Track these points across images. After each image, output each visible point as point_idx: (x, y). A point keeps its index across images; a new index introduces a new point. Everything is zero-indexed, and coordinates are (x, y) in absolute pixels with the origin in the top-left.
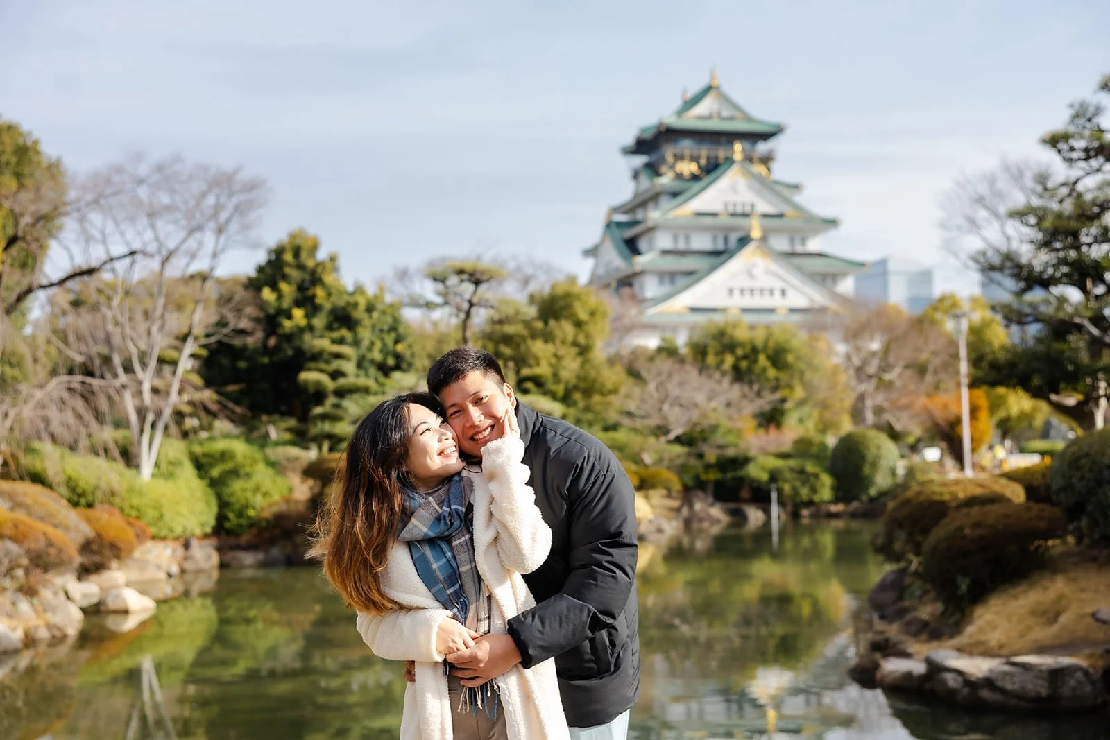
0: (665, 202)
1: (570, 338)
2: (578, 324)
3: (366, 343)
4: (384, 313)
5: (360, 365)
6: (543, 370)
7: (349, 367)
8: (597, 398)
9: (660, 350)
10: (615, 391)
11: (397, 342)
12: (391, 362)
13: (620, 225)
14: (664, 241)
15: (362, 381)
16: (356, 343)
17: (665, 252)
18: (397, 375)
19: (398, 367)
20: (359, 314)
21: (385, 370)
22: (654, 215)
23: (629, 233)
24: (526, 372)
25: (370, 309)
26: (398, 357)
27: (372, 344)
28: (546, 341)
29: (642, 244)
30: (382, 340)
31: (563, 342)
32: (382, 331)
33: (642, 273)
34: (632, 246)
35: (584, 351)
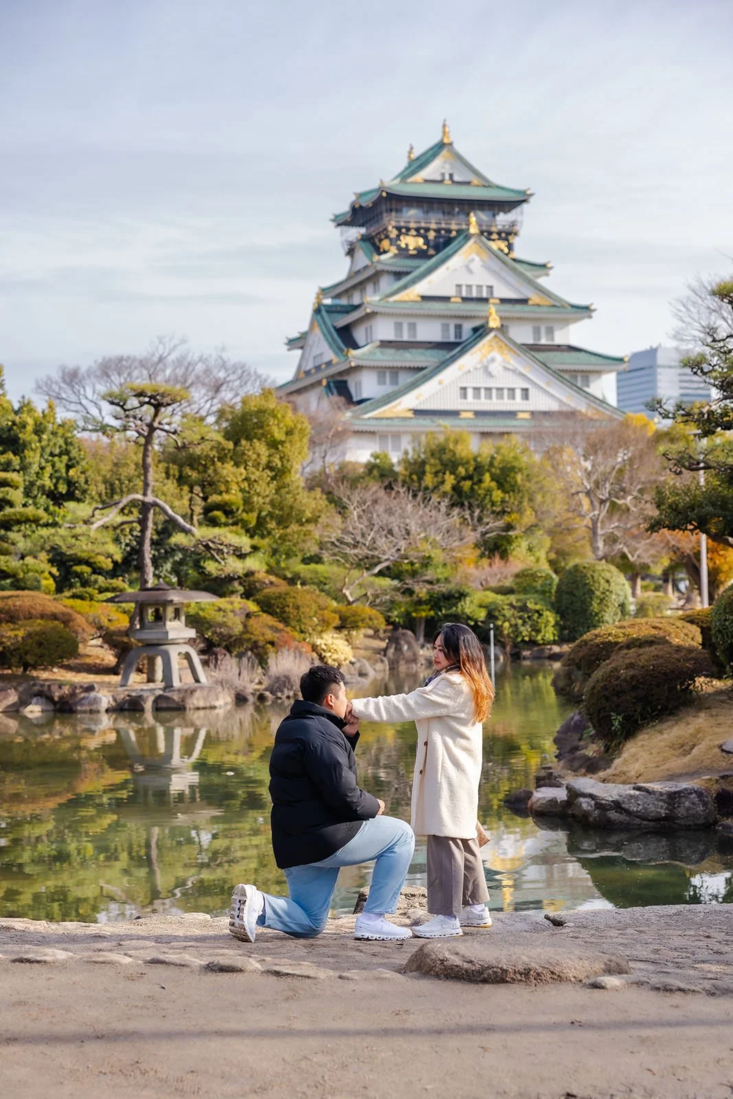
0: (386, 284)
1: (264, 460)
2: (274, 445)
3: (35, 468)
4: (54, 434)
5: (27, 493)
6: (234, 496)
7: (17, 496)
8: (294, 527)
9: (371, 468)
10: (314, 520)
11: (68, 467)
12: (63, 488)
13: (331, 310)
14: (384, 330)
15: (30, 511)
16: (24, 468)
17: (385, 344)
18: (71, 505)
19: (70, 496)
20: (27, 435)
21: (57, 498)
22: (372, 298)
23: (343, 321)
24: (215, 498)
25: (38, 431)
26: (70, 483)
27: (42, 468)
28: (237, 465)
29: (359, 335)
30: (53, 466)
31: (257, 465)
32: (52, 455)
33: (358, 368)
34: (346, 337)
35: (278, 474)
